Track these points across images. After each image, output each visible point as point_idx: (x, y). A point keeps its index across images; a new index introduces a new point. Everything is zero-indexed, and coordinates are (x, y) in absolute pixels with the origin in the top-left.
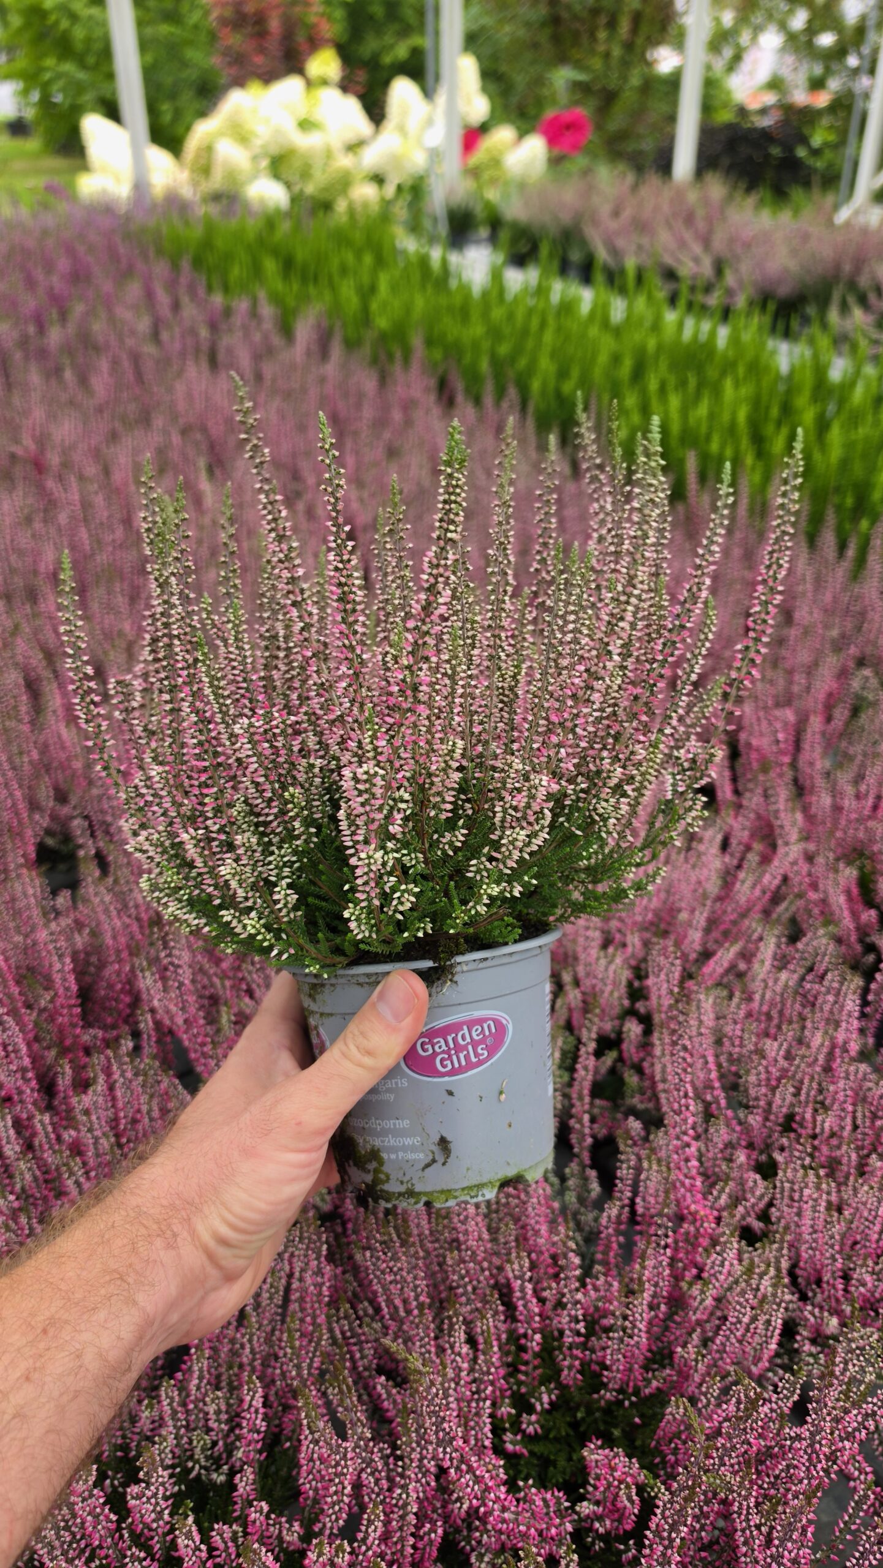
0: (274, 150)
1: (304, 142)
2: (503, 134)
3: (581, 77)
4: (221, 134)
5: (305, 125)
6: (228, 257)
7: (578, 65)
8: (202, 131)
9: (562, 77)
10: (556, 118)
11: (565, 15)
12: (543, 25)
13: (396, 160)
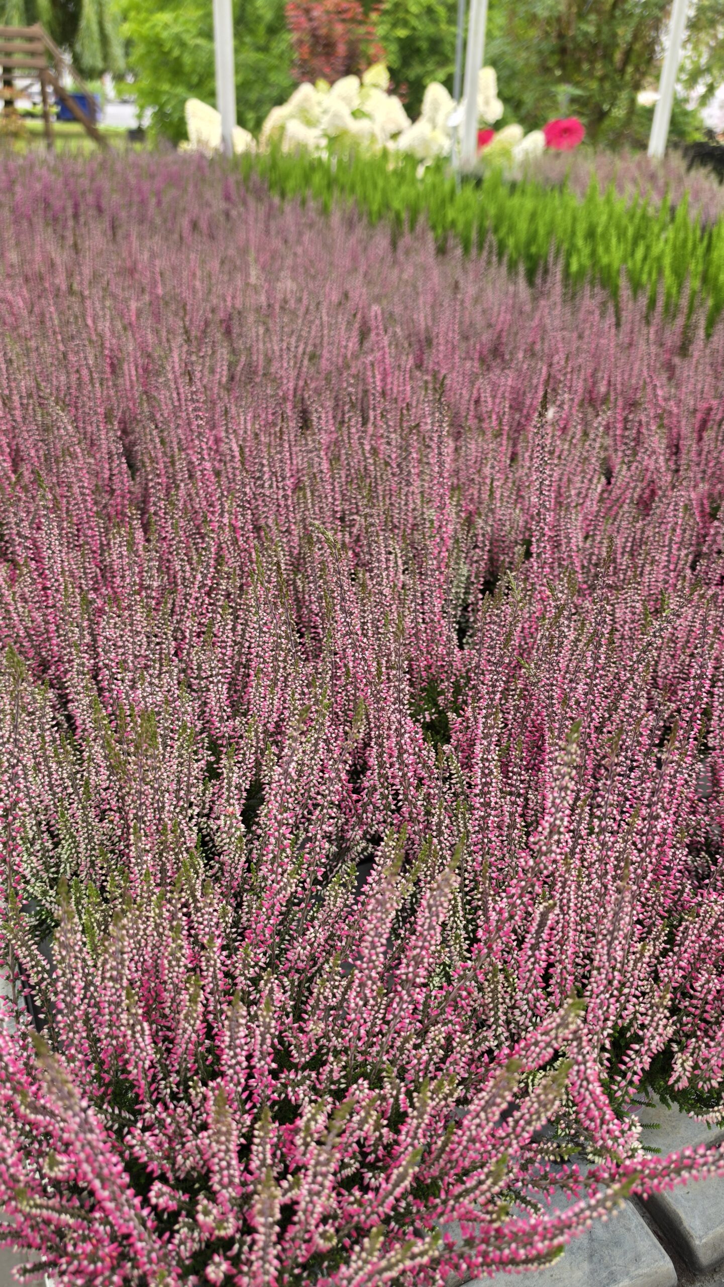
0: (332, 132)
1: (355, 126)
2: (514, 130)
3: (578, 92)
4: (292, 116)
5: (357, 114)
6: (286, 176)
7: (577, 84)
8: (276, 115)
9: (564, 91)
10: (557, 123)
11: (570, 46)
12: (552, 53)
13: (425, 143)
